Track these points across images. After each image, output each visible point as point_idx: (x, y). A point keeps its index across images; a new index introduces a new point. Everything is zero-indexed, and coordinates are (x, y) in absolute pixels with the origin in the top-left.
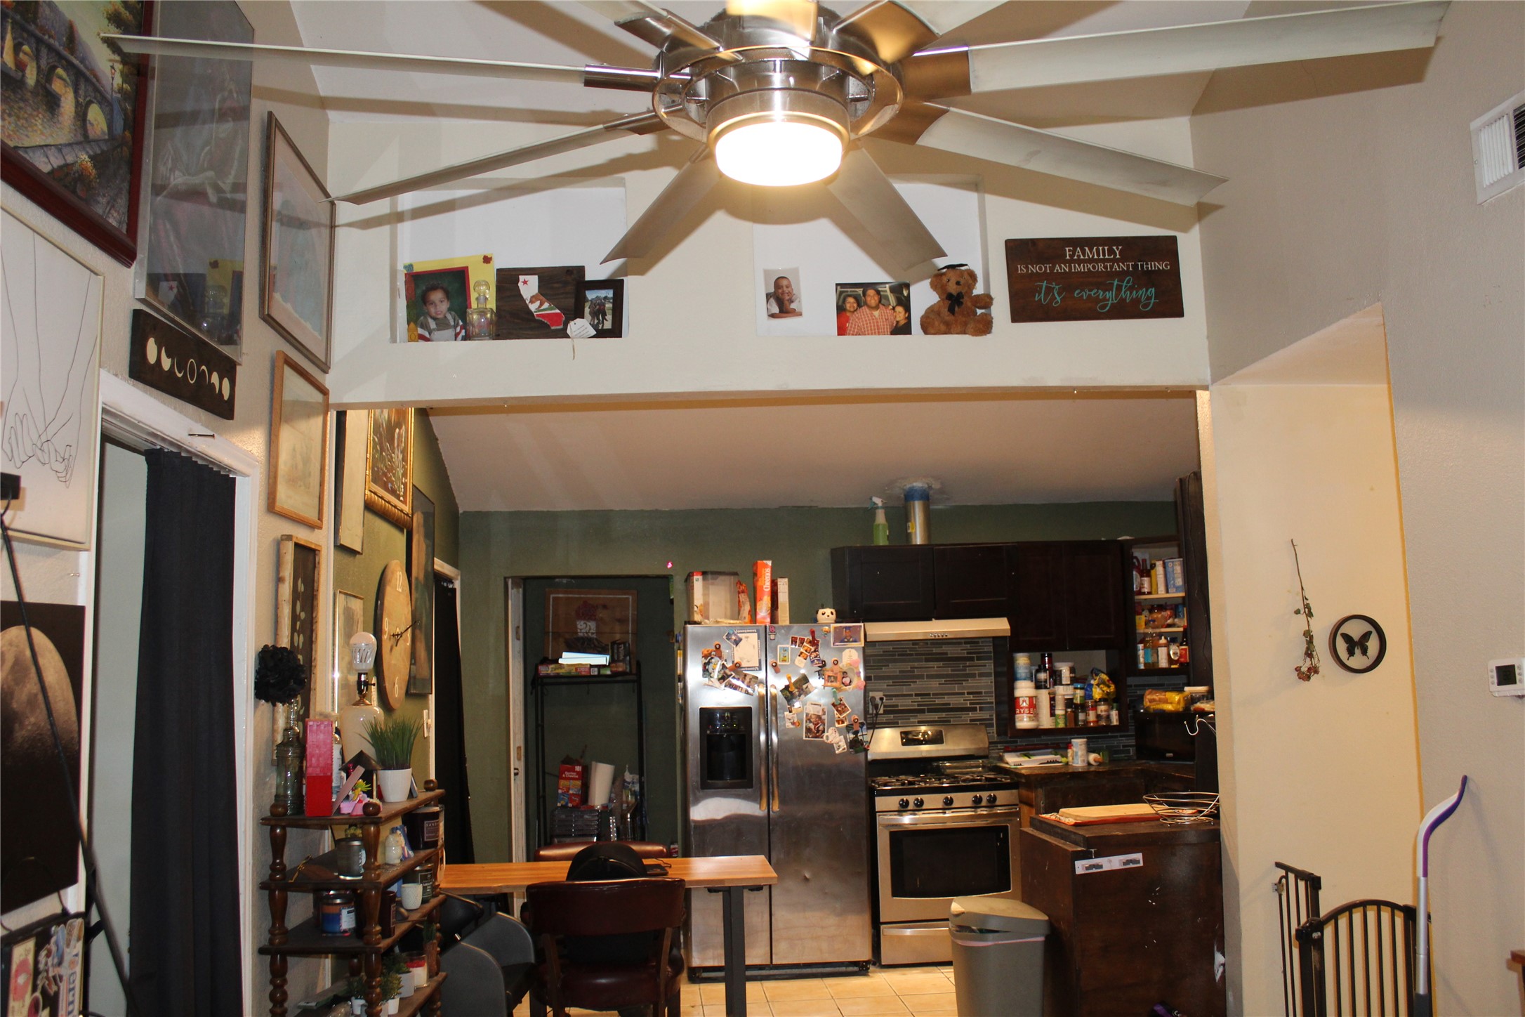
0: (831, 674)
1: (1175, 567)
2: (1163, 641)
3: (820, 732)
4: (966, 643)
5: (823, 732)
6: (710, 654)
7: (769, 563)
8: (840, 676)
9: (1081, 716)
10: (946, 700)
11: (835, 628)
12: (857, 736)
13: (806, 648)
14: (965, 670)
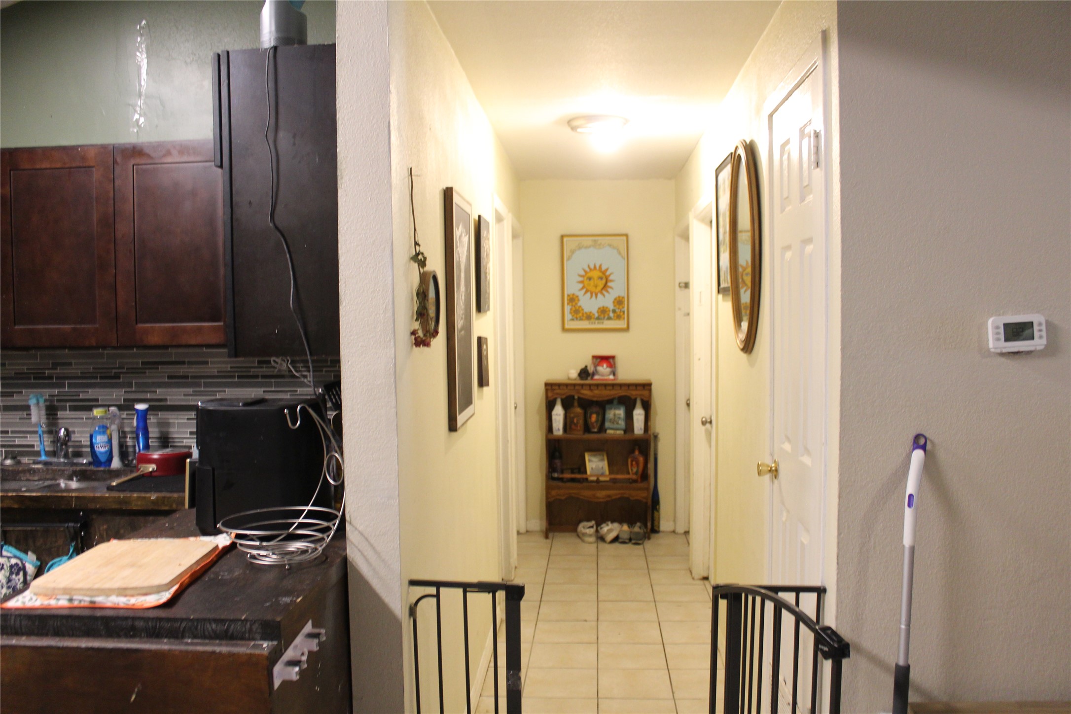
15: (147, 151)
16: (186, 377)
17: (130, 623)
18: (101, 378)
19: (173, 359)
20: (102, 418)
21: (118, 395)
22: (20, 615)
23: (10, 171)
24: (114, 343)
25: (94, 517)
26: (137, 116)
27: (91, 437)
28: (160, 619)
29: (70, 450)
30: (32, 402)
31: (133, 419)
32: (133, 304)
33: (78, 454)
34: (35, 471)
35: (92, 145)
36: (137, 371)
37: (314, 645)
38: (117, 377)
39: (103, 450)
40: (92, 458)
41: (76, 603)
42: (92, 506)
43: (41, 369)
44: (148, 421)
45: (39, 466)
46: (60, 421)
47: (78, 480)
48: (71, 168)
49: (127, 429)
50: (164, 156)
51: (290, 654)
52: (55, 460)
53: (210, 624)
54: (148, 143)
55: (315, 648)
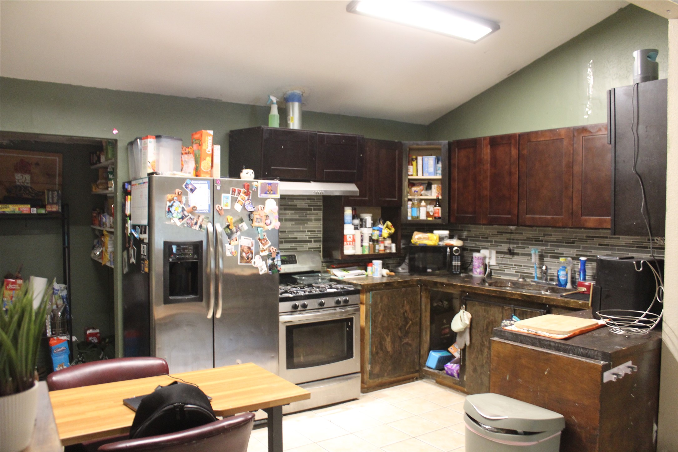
0: (258, 217)
1: (429, 161)
2: (423, 203)
3: (250, 259)
4: (308, 199)
5: (252, 259)
6: (173, 199)
7: (211, 132)
8: (264, 218)
9: (377, 247)
10: (296, 235)
11: (262, 184)
12: (274, 262)
13: (242, 197)
14: (307, 217)
15: (590, 129)
16: (608, 245)
17: (549, 343)
18: (566, 243)
19: (602, 235)
20: (564, 263)
21: (573, 252)
22: (509, 332)
23: (527, 142)
24: (571, 226)
25: (553, 308)
26: (587, 109)
27: (558, 271)
28: (561, 343)
29: (549, 277)
30: (533, 252)
31: (578, 264)
32: (580, 206)
33: (552, 280)
34: (531, 285)
35: (563, 128)
36: (582, 240)
37: (629, 371)
38: (573, 243)
39: (563, 279)
40: (558, 282)
41: (530, 332)
42: (552, 303)
43: (538, 236)
44: (586, 266)
45: (534, 283)
46: (545, 263)
47: (550, 292)
48: (553, 140)
49: (576, 270)
50: (598, 131)
51: (615, 370)
52: (540, 281)
53: (580, 349)
54: (590, 125)
55: (629, 373)
